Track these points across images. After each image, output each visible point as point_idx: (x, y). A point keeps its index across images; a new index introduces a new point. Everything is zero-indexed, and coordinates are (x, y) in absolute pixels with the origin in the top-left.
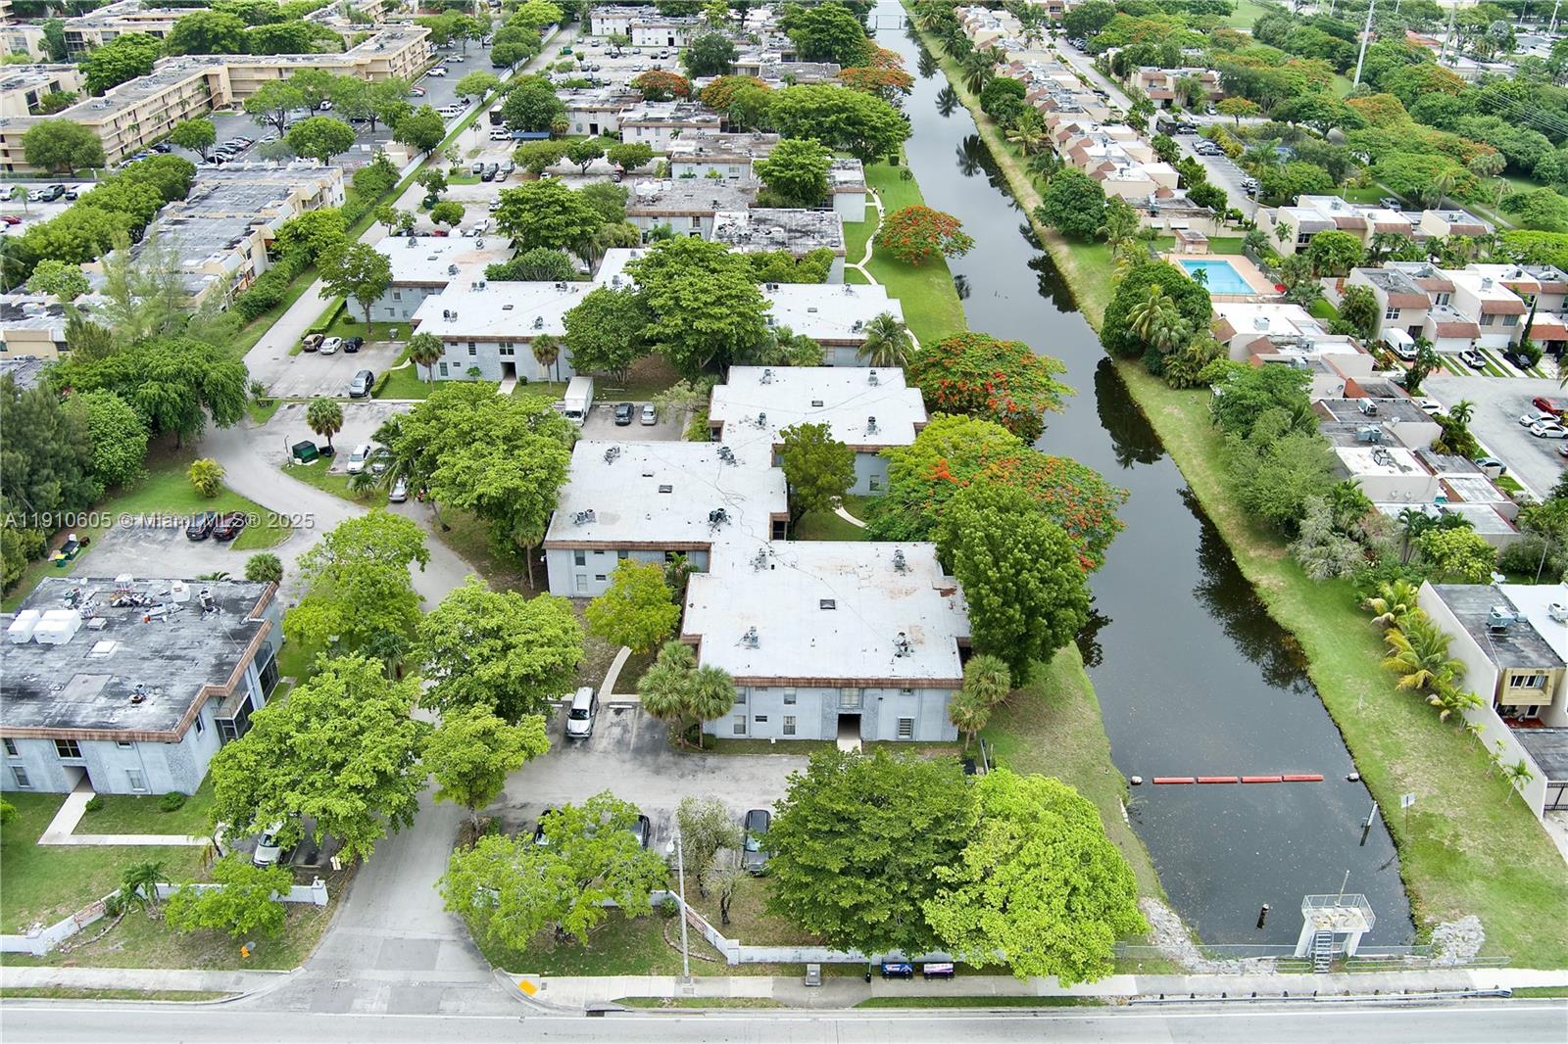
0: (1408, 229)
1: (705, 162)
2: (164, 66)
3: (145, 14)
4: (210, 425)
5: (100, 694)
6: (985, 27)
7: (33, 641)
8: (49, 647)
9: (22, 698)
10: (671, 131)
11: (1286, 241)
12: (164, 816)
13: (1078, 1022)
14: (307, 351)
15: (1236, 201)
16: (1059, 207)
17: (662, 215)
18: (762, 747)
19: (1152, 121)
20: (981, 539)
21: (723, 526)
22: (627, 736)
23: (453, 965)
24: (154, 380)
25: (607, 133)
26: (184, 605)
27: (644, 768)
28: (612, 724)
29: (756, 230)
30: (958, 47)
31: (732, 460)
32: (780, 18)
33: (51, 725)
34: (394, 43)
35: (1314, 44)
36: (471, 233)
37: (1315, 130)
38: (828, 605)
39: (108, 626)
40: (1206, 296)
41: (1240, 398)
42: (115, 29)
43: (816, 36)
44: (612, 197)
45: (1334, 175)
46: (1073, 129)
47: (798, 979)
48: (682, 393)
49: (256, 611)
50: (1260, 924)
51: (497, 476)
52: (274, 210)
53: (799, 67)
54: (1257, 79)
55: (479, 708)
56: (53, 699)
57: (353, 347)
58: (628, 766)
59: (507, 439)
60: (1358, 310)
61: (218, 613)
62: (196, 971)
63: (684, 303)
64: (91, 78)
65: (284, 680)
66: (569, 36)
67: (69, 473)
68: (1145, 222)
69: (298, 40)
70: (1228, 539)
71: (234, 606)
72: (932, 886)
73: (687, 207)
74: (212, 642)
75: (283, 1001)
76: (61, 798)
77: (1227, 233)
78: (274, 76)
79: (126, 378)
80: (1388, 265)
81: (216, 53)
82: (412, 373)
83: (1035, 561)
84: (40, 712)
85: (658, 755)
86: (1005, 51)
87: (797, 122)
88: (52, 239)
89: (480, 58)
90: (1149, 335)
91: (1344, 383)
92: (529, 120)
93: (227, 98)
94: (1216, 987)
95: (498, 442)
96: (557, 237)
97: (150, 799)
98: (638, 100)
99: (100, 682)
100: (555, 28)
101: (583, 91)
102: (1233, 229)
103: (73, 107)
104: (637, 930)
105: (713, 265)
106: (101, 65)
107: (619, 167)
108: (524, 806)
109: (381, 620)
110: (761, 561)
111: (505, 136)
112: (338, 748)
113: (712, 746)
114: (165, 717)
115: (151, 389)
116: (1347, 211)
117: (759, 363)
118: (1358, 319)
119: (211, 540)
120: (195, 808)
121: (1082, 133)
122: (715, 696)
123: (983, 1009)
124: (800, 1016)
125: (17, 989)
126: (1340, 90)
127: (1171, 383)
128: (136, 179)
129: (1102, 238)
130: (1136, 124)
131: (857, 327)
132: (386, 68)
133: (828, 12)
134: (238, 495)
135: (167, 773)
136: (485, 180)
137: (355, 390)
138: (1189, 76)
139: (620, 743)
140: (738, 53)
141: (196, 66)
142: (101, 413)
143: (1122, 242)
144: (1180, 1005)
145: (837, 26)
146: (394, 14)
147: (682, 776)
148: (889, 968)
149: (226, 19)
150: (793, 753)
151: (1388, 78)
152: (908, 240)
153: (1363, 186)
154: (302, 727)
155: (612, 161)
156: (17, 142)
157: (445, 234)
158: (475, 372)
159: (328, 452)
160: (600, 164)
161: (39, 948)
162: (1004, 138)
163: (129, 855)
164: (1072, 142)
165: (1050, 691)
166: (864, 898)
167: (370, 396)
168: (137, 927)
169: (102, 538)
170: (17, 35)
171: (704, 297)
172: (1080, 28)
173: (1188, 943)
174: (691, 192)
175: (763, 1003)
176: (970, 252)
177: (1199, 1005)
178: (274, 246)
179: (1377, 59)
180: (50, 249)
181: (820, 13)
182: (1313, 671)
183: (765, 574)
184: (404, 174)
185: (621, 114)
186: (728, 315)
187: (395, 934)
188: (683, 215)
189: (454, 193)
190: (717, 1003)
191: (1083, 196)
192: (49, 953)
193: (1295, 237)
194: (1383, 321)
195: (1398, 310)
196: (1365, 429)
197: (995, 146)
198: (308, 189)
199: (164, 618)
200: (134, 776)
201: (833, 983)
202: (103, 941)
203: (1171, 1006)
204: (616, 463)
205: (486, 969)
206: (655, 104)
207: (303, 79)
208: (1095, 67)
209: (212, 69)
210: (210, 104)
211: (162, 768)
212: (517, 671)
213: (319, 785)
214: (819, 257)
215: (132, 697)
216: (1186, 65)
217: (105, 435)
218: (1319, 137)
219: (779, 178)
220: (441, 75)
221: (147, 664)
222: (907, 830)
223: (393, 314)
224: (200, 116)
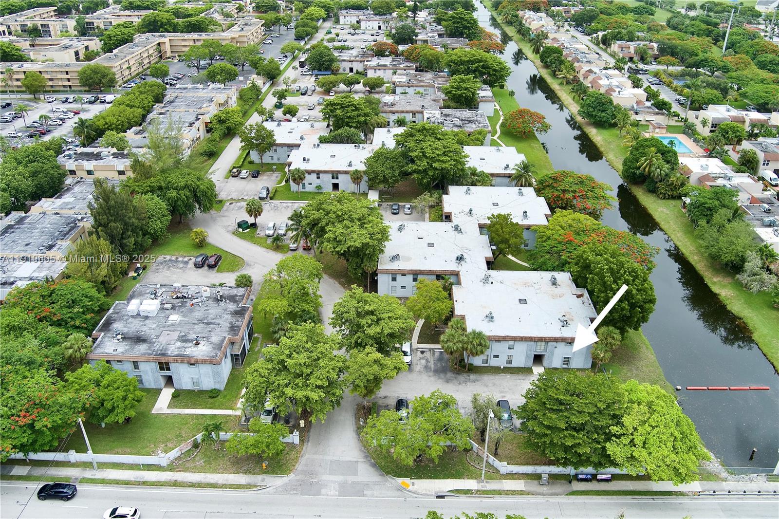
0: (766, 121)
1: (412, 86)
2: (139, 38)
3: (122, 13)
4: (198, 212)
5: (177, 341)
6: (536, 21)
7: (138, 315)
8: (147, 318)
9: (139, 342)
10: (392, 71)
11: (706, 127)
12: (211, 400)
13: (675, 504)
14: (233, 177)
15: (676, 108)
16: (591, 110)
17: (397, 112)
18: (496, 370)
19: (626, 67)
20: (607, 269)
21: (462, 263)
22: (429, 364)
23: (366, 473)
24: (174, 189)
25: (358, 72)
26: (208, 298)
27: (440, 380)
28: (421, 359)
29: (445, 120)
30: (523, 32)
31: (460, 231)
32: (434, 16)
33: (156, 355)
34: (247, 28)
35: (700, 30)
36: (302, 120)
37: (707, 73)
38: (523, 301)
39: (173, 308)
40: (676, 154)
41: (704, 203)
42: (109, 20)
43: (456, 25)
44: (374, 103)
45: (723, 94)
46: (590, 71)
47: (536, 482)
48: (427, 199)
49: (244, 301)
50: (751, 458)
51: (357, 238)
52: (207, 109)
53: (448, 41)
54: (676, 47)
55: (368, 349)
56: (154, 343)
57: (255, 175)
58: (432, 379)
59: (359, 220)
60: (749, 161)
61: (225, 301)
62: (241, 475)
63: (428, 155)
64: (105, 44)
65: (256, 335)
66: (328, 24)
67: (137, 234)
68: (634, 117)
69: (202, 26)
70: (701, 273)
71: (233, 299)
72: (609, 437)
73: (409, 108)
74: (226, 316)
75: (286, 489)
76: (158, 391)
77: (673, 123)
78: (192, 43)
79: (160, 188)
80: (760, 139)
81: (162, 32)
82: (288, 187)
83: (634, 280)
84: (149, 349)
85: (446, 373)
86: (548, 33)
87: (457, 67)
88: (108, 121)
89: (287, 35)
90: (649, 173)
91: (750, 197)
92: (321, 65)
93: (169, 54)
94: (739, 488)
95: (356, 221)
96: (353, 122)
97: (201, 392)
98: (373, 56)
99: (176, 335)
100: (321, 21)
101: (344, 51)
102: (676, 121)
103: (98, 58)
104: (454, 457)
105: (439, 136)
106: (110, 37)
107: (368, 88)
108: (385, 397)
109: (306, 307)
110: (486, 280)
111: (308, 73)
112: (307, 366)
113: (472, 369)
114: (211, 352)
115: (173, 194)
116: (734, 113)
117: (462, 184)
118: (748, 164)
119: (206, 267)
120: (225, 396)
121: (595, 73)
122: (480, 344)
123: (628, 497)
124: (540, 499)
125: (156, 482)
126: (716, 53)
127: (661, 196)
128: (141, 93)
129: (614, 125)
130: (620, 69)
131: (507, 167)
132: (245, 39)
133: (461, 13)
134: (214, 246)
135: (212, 380)
136: (302, 94)
137: (261, 196)
138: (641, 46)
139: (426, 367)
140: (418, 33)
141: (154, 39)
142: (151, 204)
143: (625, 127)
144: (723, 496)
145: (466, 20)
146: (240, 14)
147: (460, 384)
148: (580, 476)
149: (167, 16)
150: (511, 373)
151: (740, 47)
152: (519, 124)
153: (736, 100)
154: (290, 356)
155: (365, 85)
156: (75, 75)
157: (290, 121)
158: (319, 187)
159: (254, 225)
160: (359, 87)
161: (164, 463)
162: (554, 75)
163: (196, 419)
164: (590, 78)
165: (630, 345)
166: (577, 441)
167: (269, 199)
168: (209, 453)
169: (153, 267)
170: (63, 23)
171: (437, 152)
172: (583, 22)
173: (720, 467)
174: (409, 101)
175: (521, 493)
176: (549, 131)
177: (733, 496)
178: (210, 125)
179: (734, 37)
180: (106, 126)
181: (457, 14)
182: (755, 337)
183: (488, 286)
184: (263, 91)
185: (366, 63)
186: (449, 161)
187: (335, 458)
188: (407, 112)
189: (289, 101)
190: (499, 492)
191: (603, 104)
192: (168, 465)
193: (710, 125)
194: (761, 167)
195: (768, 161)
196: (767, 219)
197: (549, 80)
198: (221, 98)
199: (200, 304)
200: (195, 381)
201: (553, 483)
202: (193, 460)
203: (719, 496)
204: (403, 231)
205: (383, 475)
206: (382, 58)
207: (208, 44)
208: (591, 41)
209: (162, 40)
210: (161, 57)
211: (209, 377)
212: (387, 331)
213: (300, 385)
214: (480, 133)
215: (194, 342)
216: (638, 40)
217: (153, 216)
218: (709, 76)
219: (455, 95)
220: (270, 43)
221: (196, 326)
222: (595, 409)
223: (272, 159)
224: (156, 63)
